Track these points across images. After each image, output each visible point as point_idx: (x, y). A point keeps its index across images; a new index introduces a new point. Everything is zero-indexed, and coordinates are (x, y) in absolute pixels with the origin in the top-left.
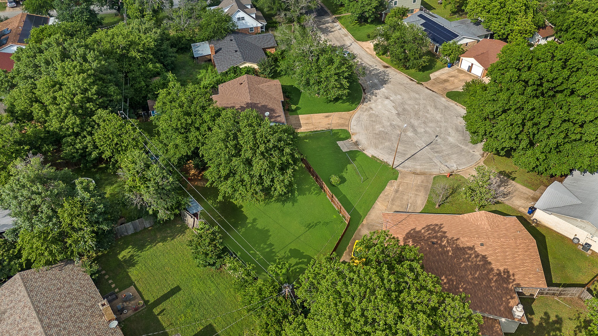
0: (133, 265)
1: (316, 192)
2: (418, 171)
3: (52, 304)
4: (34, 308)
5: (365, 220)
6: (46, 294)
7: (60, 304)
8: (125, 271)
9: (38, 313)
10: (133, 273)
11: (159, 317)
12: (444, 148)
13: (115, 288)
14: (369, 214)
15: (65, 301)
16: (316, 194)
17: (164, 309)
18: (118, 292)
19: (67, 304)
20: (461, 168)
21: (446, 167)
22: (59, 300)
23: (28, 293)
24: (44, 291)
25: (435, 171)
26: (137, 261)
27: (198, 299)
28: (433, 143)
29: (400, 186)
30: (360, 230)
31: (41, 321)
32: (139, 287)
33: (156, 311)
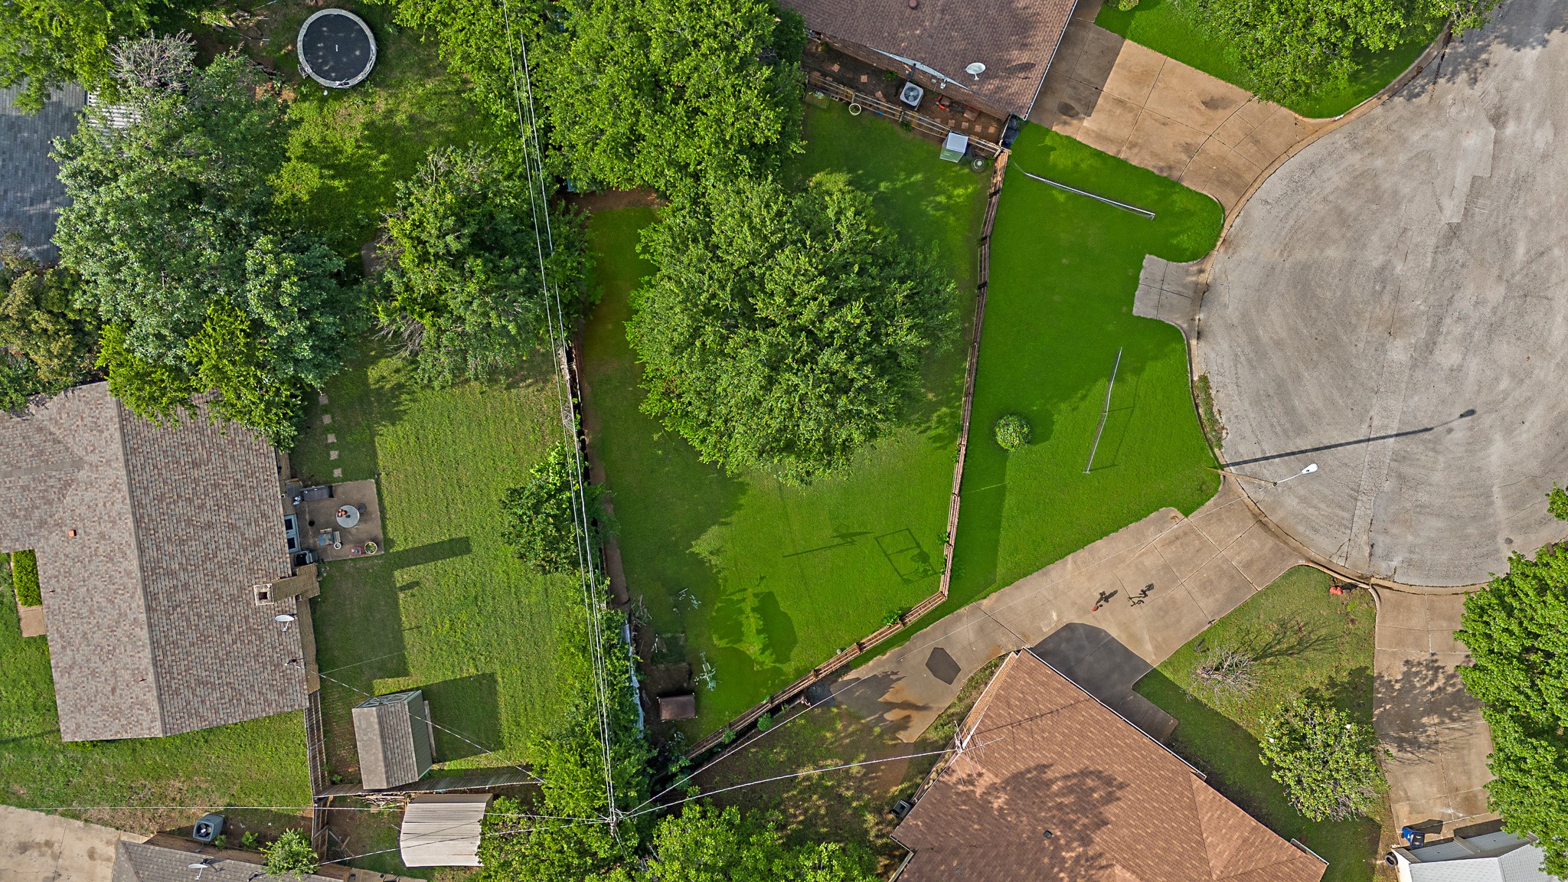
0: (394, 418)
1: (940, 430)
2: (1273, 518)
3: (173, 507)
4: (133, 506)
5: (994, 596)
6: (164, 472)
7: (190, 511)
8: (369, 427)
9: (137, 522)
10: (388, 441)
11: (401, 595)
12: (1437, 477)
13: (336, 464)
14: (1017, 588)
15: (202, 507)
16: (937, 438)
17: (417, 584)
18: (338, 480)
19: (205, 517)
20: (1404, 580)
21: (1367, 550)
22: (190, 500)
23: (125, 454)
24: (161, 461)
25: (1322, 546)
26: (405, 412)
27: (494, 598)
28: (1427, 435)
29: (1178, 543)
30: (959, 618)
31: (141, 550)
32: (385, 493)
33: (401, 577)
